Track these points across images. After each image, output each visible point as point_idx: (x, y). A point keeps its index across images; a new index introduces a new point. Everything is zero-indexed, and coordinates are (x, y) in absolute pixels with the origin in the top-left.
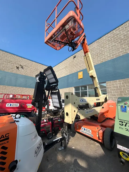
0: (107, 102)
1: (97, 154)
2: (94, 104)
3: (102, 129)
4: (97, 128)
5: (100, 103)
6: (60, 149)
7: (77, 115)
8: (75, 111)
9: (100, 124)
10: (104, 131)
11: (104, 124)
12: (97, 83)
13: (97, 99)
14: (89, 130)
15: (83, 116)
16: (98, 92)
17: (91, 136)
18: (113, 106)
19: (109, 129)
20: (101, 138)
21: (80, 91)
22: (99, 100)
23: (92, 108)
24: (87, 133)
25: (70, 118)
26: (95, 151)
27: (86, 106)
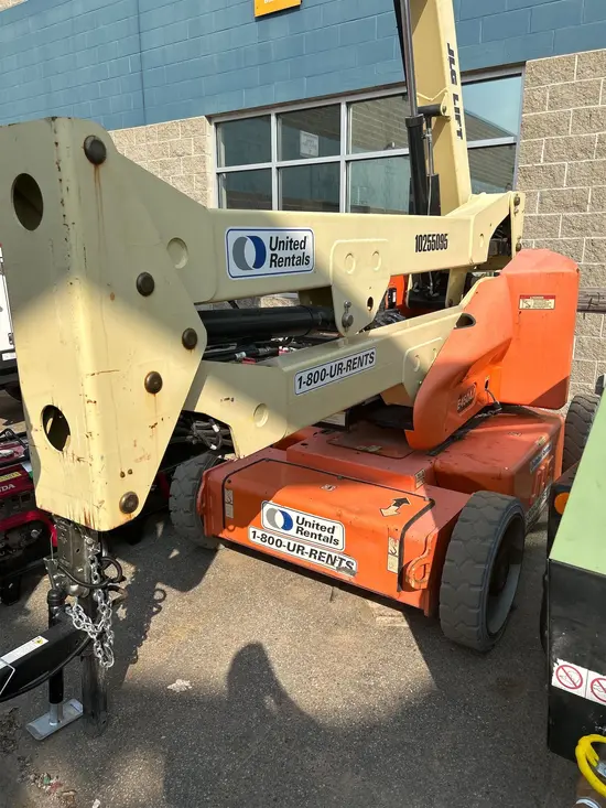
0: (508, 270)
1: (372, 701)
2: (391, 291)
3: (432, 504)
4: (399, 503)
5: (441, 276)
6: (45, 724)
7: (188, 418)
8: (154, 384)
9: (425, 466)
10: (455, 520)
11: (457, 461)
12: (446, 55)
13: (419, 239)
14: (328, 524)
15: (265, 418)
16: (436, 165)
17: (338, 569)
18: (551, 303)
19: (494, 505)
20: (419, 579)
21: (274, 164)
22: (439, 242)
23: (368, 328)
24: (308, 549)
25: (97, 465)
26: (365, 675)
27: (307, 316)
